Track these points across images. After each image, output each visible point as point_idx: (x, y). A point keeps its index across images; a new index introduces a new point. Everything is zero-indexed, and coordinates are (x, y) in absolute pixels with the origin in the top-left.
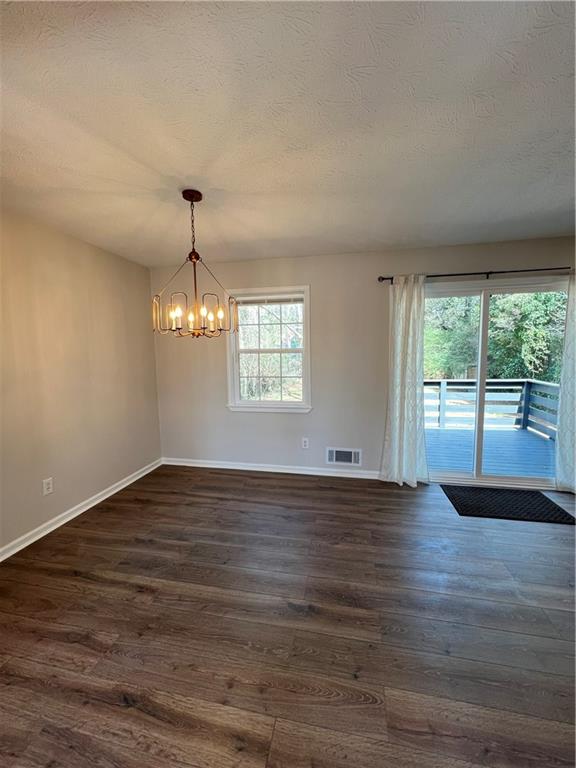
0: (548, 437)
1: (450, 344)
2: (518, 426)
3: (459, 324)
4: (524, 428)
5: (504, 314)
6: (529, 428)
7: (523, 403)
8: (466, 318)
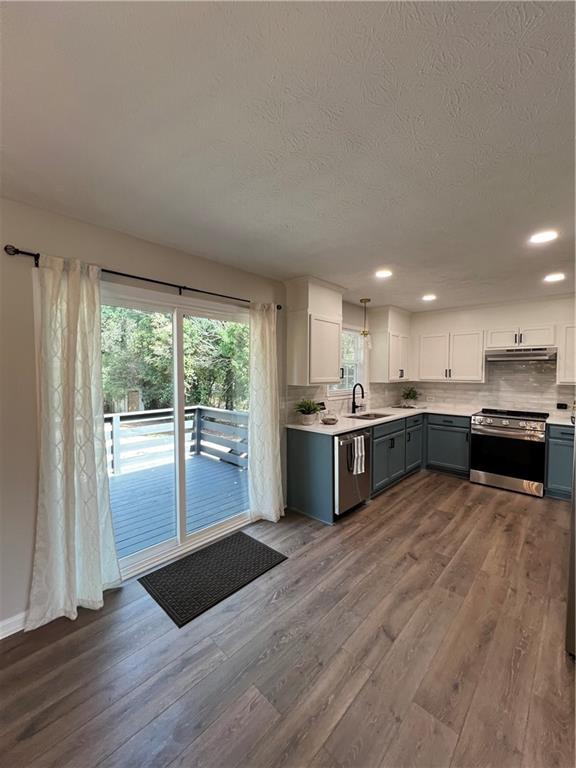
0: (218, 459)
1: (108, 368)
2: (193, 453)
3: (116, 349)
4: (198, 454)
5: (160, 343)
6: (202, 453)
7: (196, 429)
8: (122, 343)
